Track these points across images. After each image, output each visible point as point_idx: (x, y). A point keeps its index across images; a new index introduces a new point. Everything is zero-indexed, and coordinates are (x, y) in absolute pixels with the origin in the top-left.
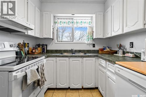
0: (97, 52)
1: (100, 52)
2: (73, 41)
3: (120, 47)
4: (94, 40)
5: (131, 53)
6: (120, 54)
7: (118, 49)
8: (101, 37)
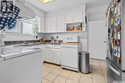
0: (39, 41)
1: (41, 41)
2: (22, 33)
3: (52, 38)
4: (38, 33)
5: (58, 40)
6: (53, 42)
7: (52, 39)
8: (43, 32)
